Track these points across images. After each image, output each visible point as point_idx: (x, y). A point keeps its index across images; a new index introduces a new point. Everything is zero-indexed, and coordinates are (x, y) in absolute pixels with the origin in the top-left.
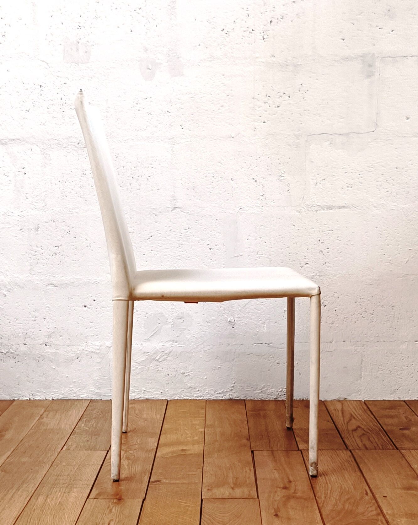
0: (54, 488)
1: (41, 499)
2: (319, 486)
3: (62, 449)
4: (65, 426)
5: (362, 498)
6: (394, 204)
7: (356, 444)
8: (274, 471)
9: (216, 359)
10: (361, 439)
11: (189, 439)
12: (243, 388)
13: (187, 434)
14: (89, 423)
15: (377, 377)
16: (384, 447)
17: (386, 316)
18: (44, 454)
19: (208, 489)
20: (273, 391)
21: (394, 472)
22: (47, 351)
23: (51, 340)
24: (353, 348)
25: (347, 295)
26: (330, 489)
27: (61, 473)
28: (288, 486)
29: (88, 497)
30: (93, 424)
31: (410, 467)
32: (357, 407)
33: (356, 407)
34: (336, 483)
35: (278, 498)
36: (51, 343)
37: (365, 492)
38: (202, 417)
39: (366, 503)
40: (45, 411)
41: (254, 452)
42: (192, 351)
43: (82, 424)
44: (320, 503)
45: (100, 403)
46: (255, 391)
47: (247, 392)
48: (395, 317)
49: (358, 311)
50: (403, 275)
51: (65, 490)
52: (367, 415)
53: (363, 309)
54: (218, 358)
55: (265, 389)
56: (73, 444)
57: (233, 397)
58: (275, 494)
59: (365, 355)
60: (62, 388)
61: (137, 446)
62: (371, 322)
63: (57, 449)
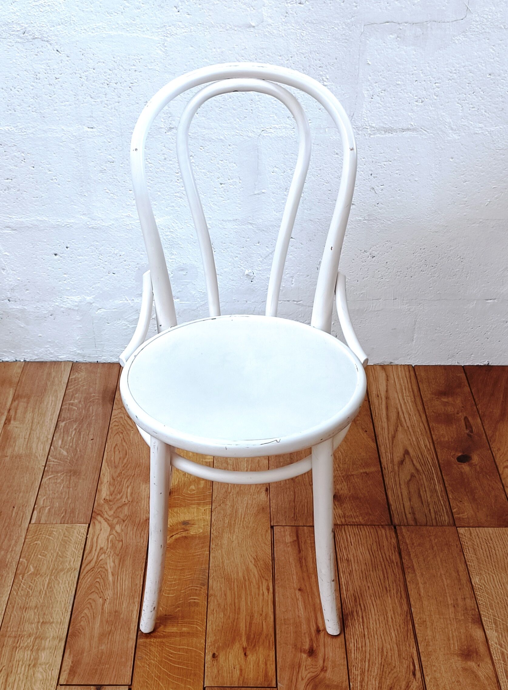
0: (16, 648)
2: (354, 645)
3: (30, 522)
4: (37, 446)
5: (408, 686)
6: (480, 125)
7: (402, 505)
14: (69, 434)
15: (433, 340)
17: (453, 269)
18: (8, 536)
19: (214, 656)
22: (10, 307)
23: (16, 294)
24: (406, 307)
25: (404, 245)
26: (367, 656)
28: (314, 646)
30: (73, 438)
36: (16, 298)
37: (412, 667)
40: (14, 398)
41: (275, 529)
42: (199, 309)
43: (59, 438)
48: (464, 270)
49: (416, 264)
50: (481, 220)
51: (31, 656)
53: (423, 261)
56: (45, 502)
59: (420, 315)
60: (34, 348)
62: (431, 277)
63: (24, 520)
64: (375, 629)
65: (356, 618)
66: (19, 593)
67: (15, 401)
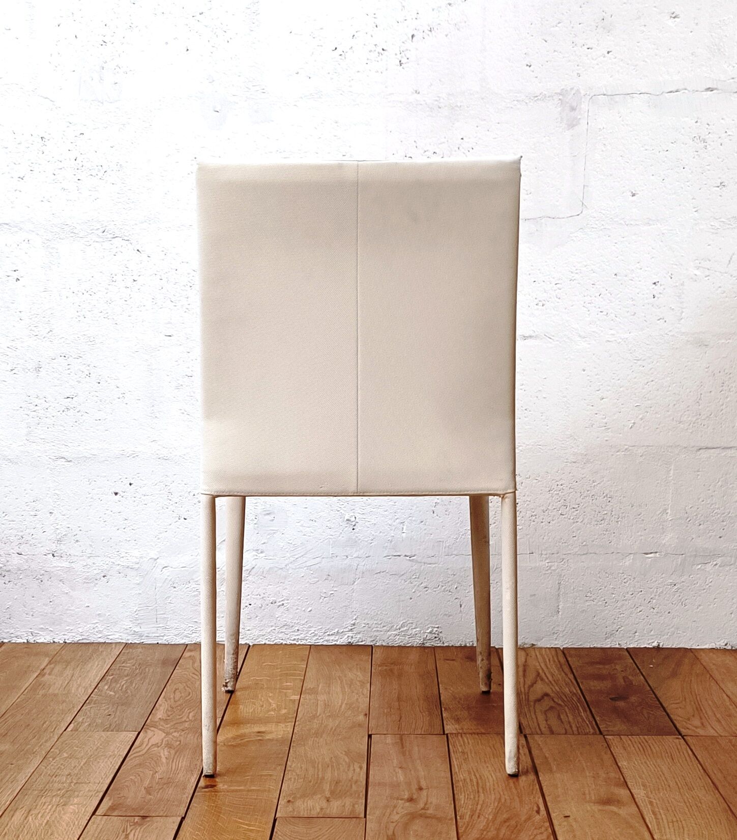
0: (43, 796)
1: (18, 816)
2: (465, 797)
3: (65, 730)
4: (77, 689)
5: (529, 818)
6: (612, 332)
7: (536, 724)
8: (397, 770)
9: (325, 579)
10: (547, 717)
11: (273, 713)
12: (370, 628)
13: (270, 703)
14: (117, 683)
15: (584, 610)
16: (580, 731)
17: (600, 512)
18: (36, 738)
19: (289, 801)
20: (416, 633)
21: (588, 774)
22: (55, 565)
23: (63, 547)
24: (545, 563)
25: (537, 480)
26: (481, 802)
27: (58, 771)
28: (415, 797)
29: (94, 813)
30: (123, 685)
31: (615, 766)
32: (549, 660)
33: (547, 660)
34: (492, 792)
35: (396, 817)
36: (62, 552)
37: (535, 808)
38: (299, 675)
39: (533, 828)
40: (50, 663)
41: (373, 736)
42: (288, 567)
43: (105, 685)
44: (462, 827)
45: (140, 650)
46: (388, 631)
47: (376, 634)
48: (613, 513)
49: (553, 505)
50: (626, 447)
51: (60, 800)
52: (563, 674)
53: (562, 501)
54: (330, 578)
55: (405, 628)
56: (85, 720)
57: (354, 641)
58: (393, 810)
59: (564, 576)
60: (79, 624)
61: (186, 725)
62: (574, 523)
63: (58, 729)
64: (492, 789)
65: (468, 782)
66: (48, 767)
67: (50, 664)
